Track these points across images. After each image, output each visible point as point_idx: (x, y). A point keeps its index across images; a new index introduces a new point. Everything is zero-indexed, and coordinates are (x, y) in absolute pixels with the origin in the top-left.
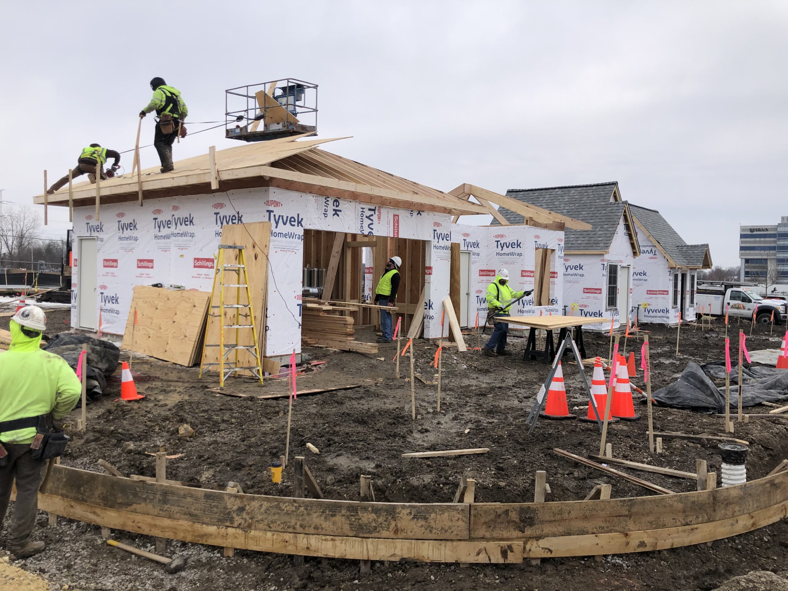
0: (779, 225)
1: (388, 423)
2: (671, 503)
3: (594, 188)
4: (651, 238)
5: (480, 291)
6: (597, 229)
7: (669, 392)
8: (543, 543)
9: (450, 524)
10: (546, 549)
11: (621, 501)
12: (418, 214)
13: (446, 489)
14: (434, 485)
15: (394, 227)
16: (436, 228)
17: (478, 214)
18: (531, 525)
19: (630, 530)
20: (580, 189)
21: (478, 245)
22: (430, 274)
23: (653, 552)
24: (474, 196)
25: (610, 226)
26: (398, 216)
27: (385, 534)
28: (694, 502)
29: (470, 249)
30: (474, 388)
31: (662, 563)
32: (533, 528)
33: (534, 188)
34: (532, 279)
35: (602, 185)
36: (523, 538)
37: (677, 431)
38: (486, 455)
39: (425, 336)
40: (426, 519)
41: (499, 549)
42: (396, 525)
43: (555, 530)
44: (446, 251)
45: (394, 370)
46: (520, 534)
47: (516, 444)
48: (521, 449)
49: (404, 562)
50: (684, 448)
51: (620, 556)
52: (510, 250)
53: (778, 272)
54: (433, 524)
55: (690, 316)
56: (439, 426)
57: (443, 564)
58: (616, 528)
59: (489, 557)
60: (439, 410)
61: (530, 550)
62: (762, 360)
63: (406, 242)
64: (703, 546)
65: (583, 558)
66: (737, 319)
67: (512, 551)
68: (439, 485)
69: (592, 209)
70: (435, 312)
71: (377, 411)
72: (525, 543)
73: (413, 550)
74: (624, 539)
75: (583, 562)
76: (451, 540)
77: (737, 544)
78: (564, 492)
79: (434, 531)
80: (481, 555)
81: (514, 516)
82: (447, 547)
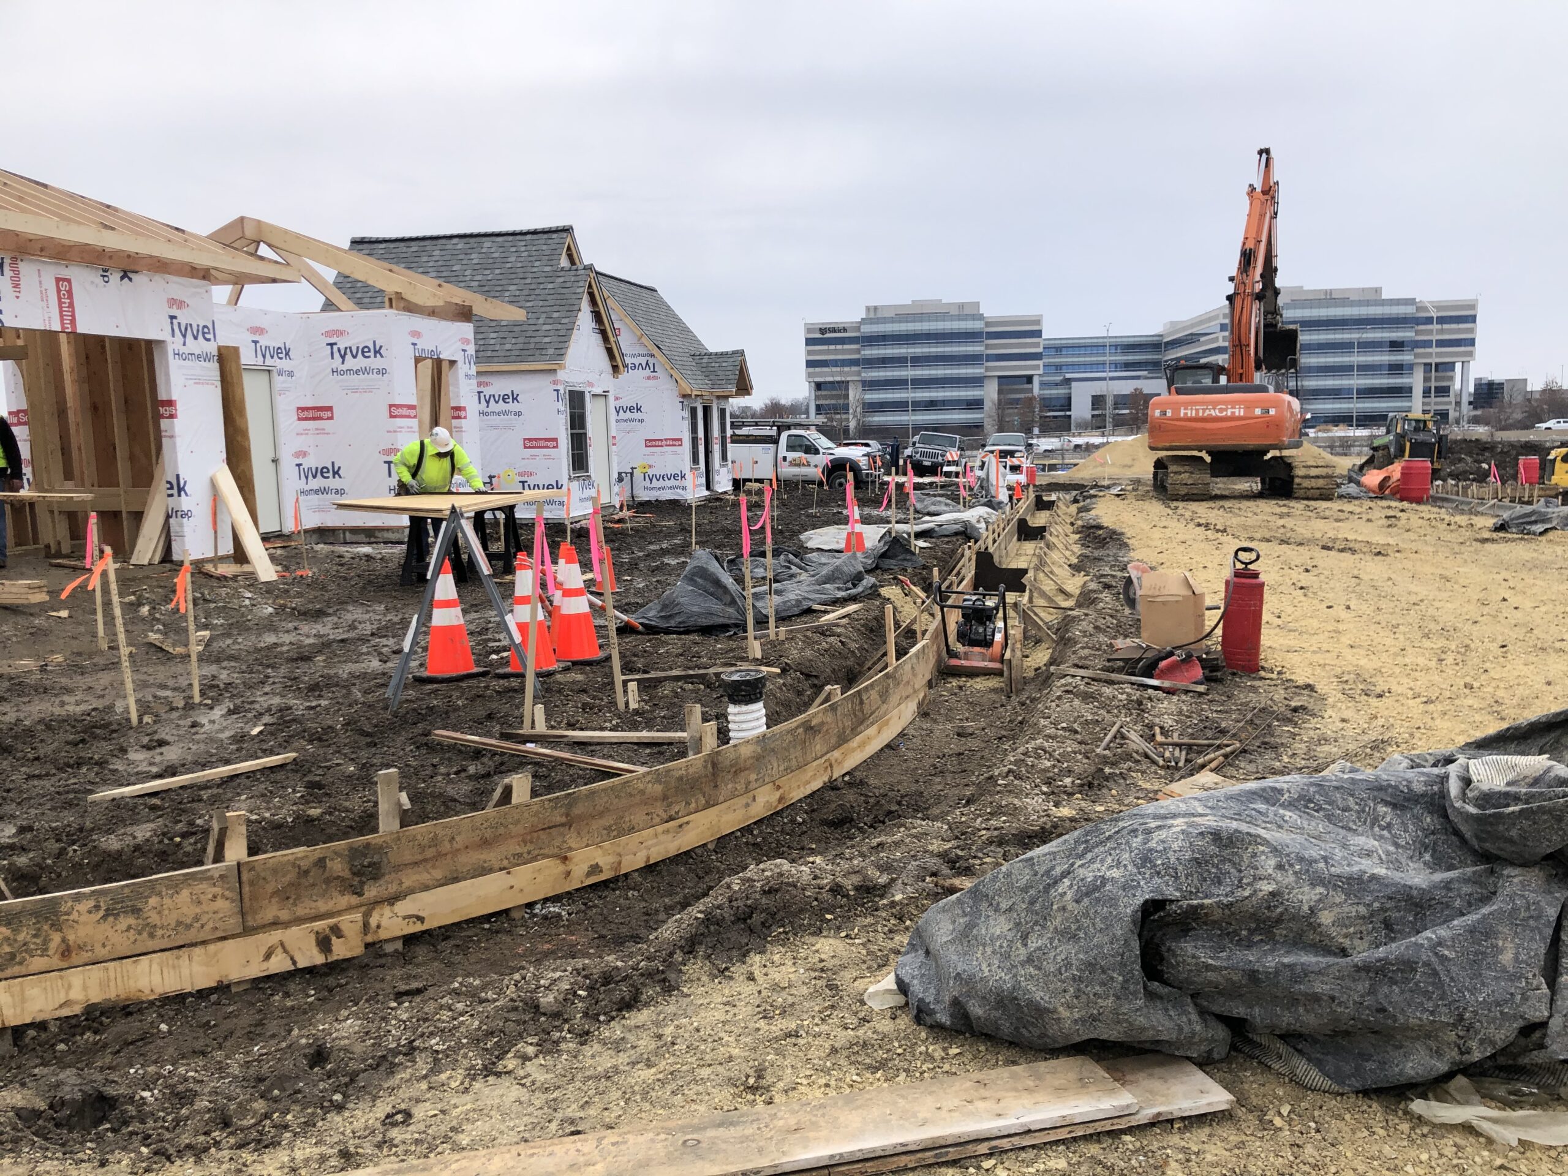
0: (864, 321)
1: (68, 743)
2: (641, 786)
3: (529, 237)
4: (645, 340)
5: (304, 454)
6: (541, 321)
7: (665, 607)
8: (404, 907)
9: (198, 910)
10: (410, 917)
11: (550, 800)
12: (122, 278)
13: (188, 846)
14: (161, 842)
15: (60, 307)
16: (174, 312)
17: (274, 281)
18: (375, 878)
19: (570, 849)
20: (500, 239)
21: (287, 354)
22: (172, 416)
23: (615, 880)
24: (270, 246)
25: (563, 314)
26: (69, 281)
27: (38, 963)
28: (681, 778)
29: (268, 361)
30: (285, 648)
31: (630, 894)
32: (382, 882)
33: (407, 235)
34: (414, 423)
35: (544, 232)
36: (361, 906)
37: (671, 669)
38: (289, 767)
39: (176, 557)
40: (136, 911)
41: (313, 937)
42: (64, 940)
43: (425, 877)
44: (206, 364)
45: (94, 635)
46: (354, 900)
47: (357, 737)
48: (368, 745)
49: (98, 1013)
50: (676, 695)
51: (556, 899)
52: (360, 362)
53: (864, 404)
54: (154, 918)
55: (723, 484)
56: (193, 730)
57: (190, 994)
58: (546, 851)
59: (292, 959)
60: (197, 699)
61: (378, 927)
62: (826, 543)
63: (103, 347)
64: (699, 851)
65: (487, 918)
66: (797, 484)
67: (340, 936)
68: (171, 839)
69: (528, 281)
70: (195, 501)
71: (41, 721)
72: (367, 915)
73: (112, 984)
74: (561, 868)
75: (487, 926)
76: (204, 943)
77: (756, 837)
78: (447, 807)
79: (160, 932)
80: (274, 959)
81: (337, 867)
82: (195, 958)
